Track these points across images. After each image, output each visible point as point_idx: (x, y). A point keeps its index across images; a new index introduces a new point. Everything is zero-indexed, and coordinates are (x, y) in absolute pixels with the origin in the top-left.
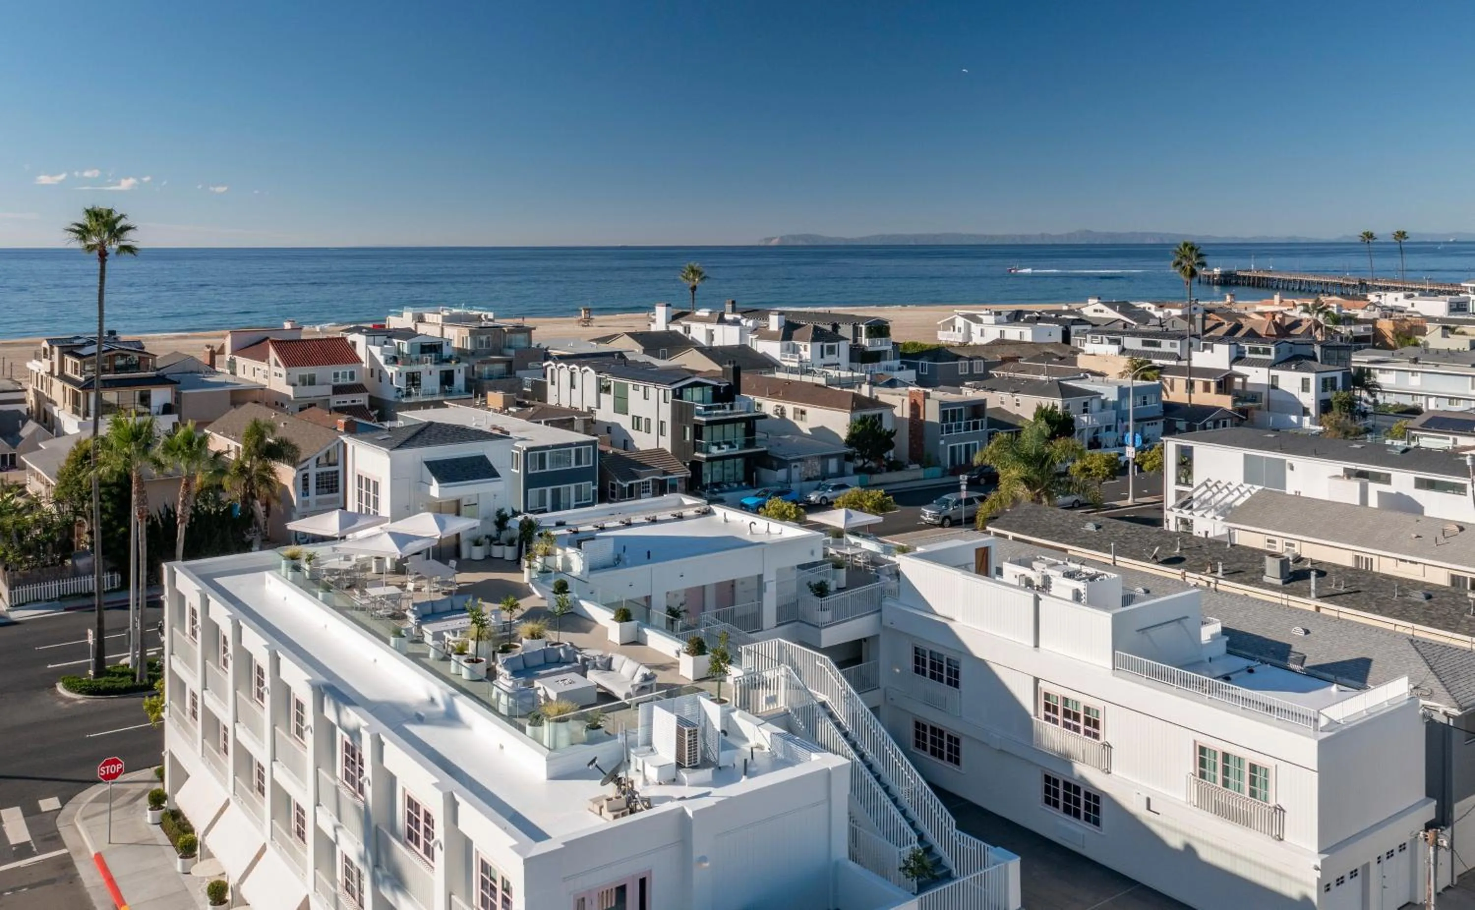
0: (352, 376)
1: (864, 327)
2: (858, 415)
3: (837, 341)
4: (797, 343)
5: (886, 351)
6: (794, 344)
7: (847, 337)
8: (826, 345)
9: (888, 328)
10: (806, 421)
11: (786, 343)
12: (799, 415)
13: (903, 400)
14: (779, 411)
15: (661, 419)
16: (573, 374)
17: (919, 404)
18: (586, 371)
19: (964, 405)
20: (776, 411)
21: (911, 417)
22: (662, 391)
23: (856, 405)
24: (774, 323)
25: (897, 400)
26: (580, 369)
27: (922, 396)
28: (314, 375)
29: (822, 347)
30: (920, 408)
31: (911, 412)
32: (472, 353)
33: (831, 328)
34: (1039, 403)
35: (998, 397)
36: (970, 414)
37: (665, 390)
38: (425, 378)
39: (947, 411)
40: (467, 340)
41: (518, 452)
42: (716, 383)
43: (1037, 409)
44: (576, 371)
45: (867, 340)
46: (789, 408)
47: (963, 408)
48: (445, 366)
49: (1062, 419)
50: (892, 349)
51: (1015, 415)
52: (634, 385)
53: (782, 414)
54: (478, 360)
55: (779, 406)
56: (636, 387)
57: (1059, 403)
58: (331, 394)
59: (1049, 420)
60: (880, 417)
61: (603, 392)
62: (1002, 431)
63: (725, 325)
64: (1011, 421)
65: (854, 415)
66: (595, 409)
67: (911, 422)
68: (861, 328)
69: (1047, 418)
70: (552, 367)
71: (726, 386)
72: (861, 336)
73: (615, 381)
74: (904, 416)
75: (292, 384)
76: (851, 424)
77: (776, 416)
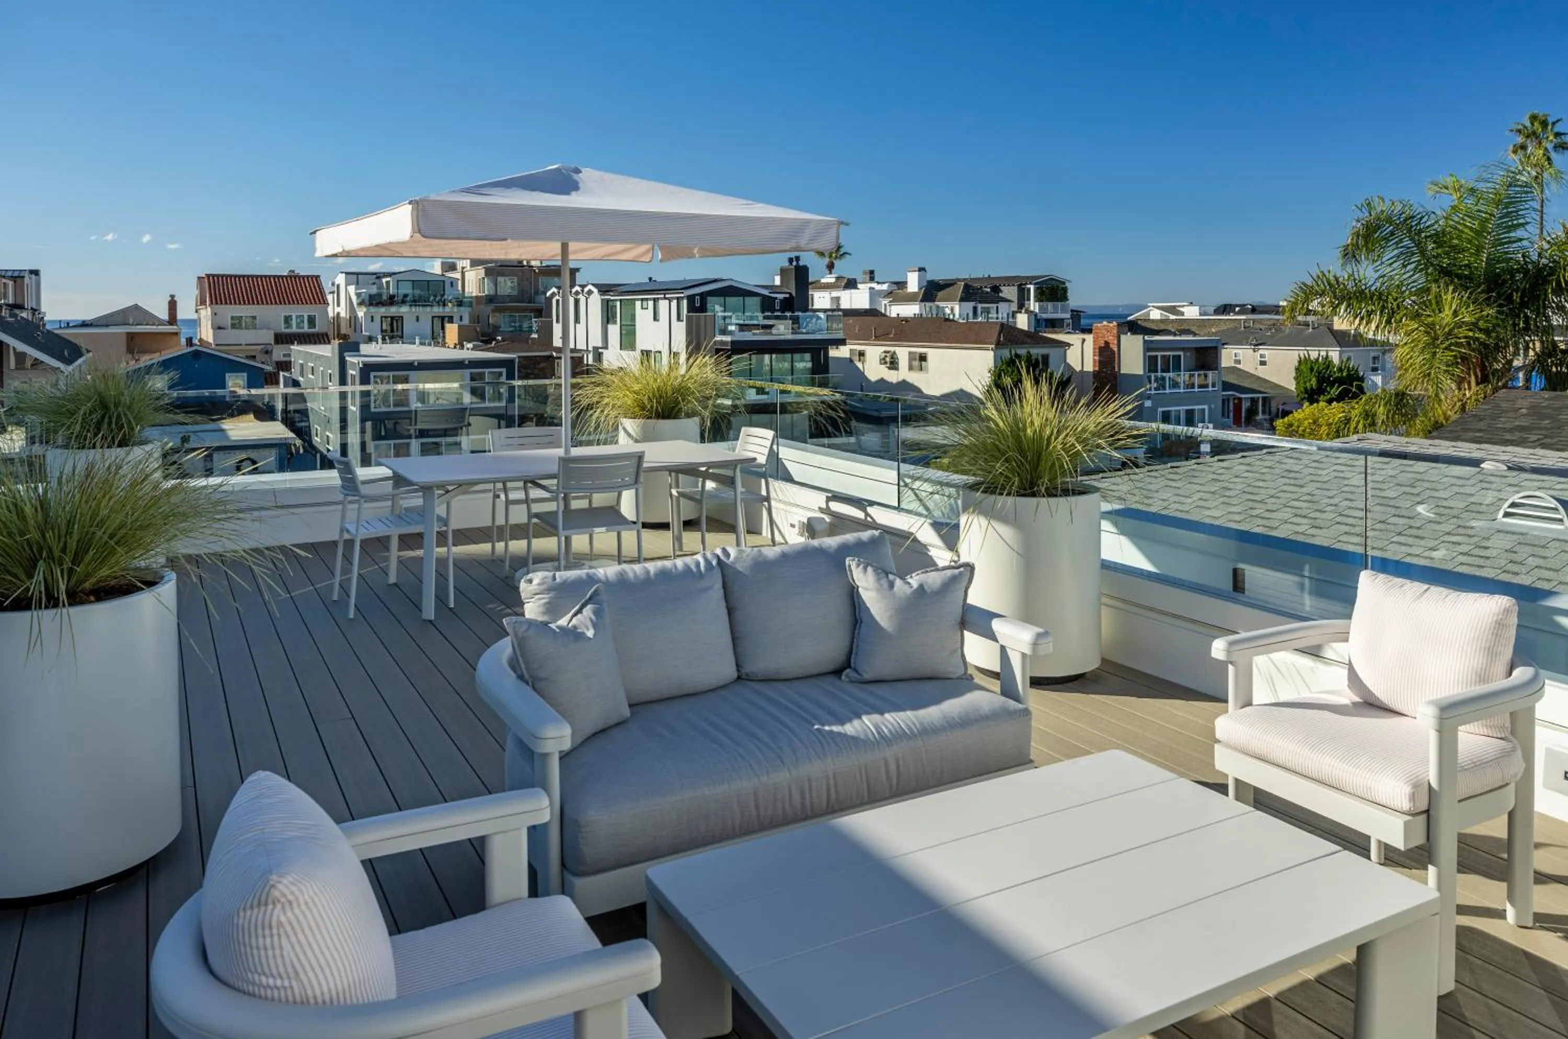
0: (312, 321)
1: (1032, 287)
2: (1006, 353)
3: (997, 302)
4: (942, 304)
5: (1063, 320)
6: (938, 307)
7: (1009, 298)
8: (980, 306)
9: (1065, 290)
10: (927, 371)
11: (928, 304)
12: (916, 363)
13: (1084, 340)
14: (888, 359)
15: (674, 350)
16: (577, 302)
17: (1111, 346)
18: (590, 292)
19: (1183, 349)
20: (884, 359)
21: (1097, 369)
22: (675, 301)
23: (1005, 339)
24: (913, 284)
25: (1074, 339)
26: (583, 291)
27: (1115, 331)
28: (254, 318)
29: (975, 309)
30: (1113, 352)
31: (1097, 358)
32: (490, 299)
33: (989, 290)
34: (1302, 356)
35: (1230, 353)
36: (1193, 363)
37: (678, 299)
38: (409, 326)
39: (1157, 356)
40: (484, 283)
41: (354, 373)
42: (766, 292)
43: (1300, 362)
44: (580, 296)
45: (1037, 304)
46: (903, 353)
47: (1181, 353)
48: (438, 310)
49: (1344, 374)
50: (1072, 318)
51: (1259, 378)
52: (642, 300)
53: (892, 363)
54: (492, 307)
55: (888, 352)
56: (645, 303)
57: (1335, 355)
58: (273, 342)
59: (1324, 376)
60: (1046, 358)
61: (611, 321)
62: (1243, 396)
63: (853, 291)
64: (1254, 386)
65: (1000, 352)
66: (600, 350)
67: (1096, 375)
68: (1029, 290)
69: (1319, 373)
70: (557, 297)
71: (785, 298)
72: (1029, 299)
73: (621, 300)
74: (1085, 369)
75: (218, 328)
76: (996, 367)
77: (883, 366)
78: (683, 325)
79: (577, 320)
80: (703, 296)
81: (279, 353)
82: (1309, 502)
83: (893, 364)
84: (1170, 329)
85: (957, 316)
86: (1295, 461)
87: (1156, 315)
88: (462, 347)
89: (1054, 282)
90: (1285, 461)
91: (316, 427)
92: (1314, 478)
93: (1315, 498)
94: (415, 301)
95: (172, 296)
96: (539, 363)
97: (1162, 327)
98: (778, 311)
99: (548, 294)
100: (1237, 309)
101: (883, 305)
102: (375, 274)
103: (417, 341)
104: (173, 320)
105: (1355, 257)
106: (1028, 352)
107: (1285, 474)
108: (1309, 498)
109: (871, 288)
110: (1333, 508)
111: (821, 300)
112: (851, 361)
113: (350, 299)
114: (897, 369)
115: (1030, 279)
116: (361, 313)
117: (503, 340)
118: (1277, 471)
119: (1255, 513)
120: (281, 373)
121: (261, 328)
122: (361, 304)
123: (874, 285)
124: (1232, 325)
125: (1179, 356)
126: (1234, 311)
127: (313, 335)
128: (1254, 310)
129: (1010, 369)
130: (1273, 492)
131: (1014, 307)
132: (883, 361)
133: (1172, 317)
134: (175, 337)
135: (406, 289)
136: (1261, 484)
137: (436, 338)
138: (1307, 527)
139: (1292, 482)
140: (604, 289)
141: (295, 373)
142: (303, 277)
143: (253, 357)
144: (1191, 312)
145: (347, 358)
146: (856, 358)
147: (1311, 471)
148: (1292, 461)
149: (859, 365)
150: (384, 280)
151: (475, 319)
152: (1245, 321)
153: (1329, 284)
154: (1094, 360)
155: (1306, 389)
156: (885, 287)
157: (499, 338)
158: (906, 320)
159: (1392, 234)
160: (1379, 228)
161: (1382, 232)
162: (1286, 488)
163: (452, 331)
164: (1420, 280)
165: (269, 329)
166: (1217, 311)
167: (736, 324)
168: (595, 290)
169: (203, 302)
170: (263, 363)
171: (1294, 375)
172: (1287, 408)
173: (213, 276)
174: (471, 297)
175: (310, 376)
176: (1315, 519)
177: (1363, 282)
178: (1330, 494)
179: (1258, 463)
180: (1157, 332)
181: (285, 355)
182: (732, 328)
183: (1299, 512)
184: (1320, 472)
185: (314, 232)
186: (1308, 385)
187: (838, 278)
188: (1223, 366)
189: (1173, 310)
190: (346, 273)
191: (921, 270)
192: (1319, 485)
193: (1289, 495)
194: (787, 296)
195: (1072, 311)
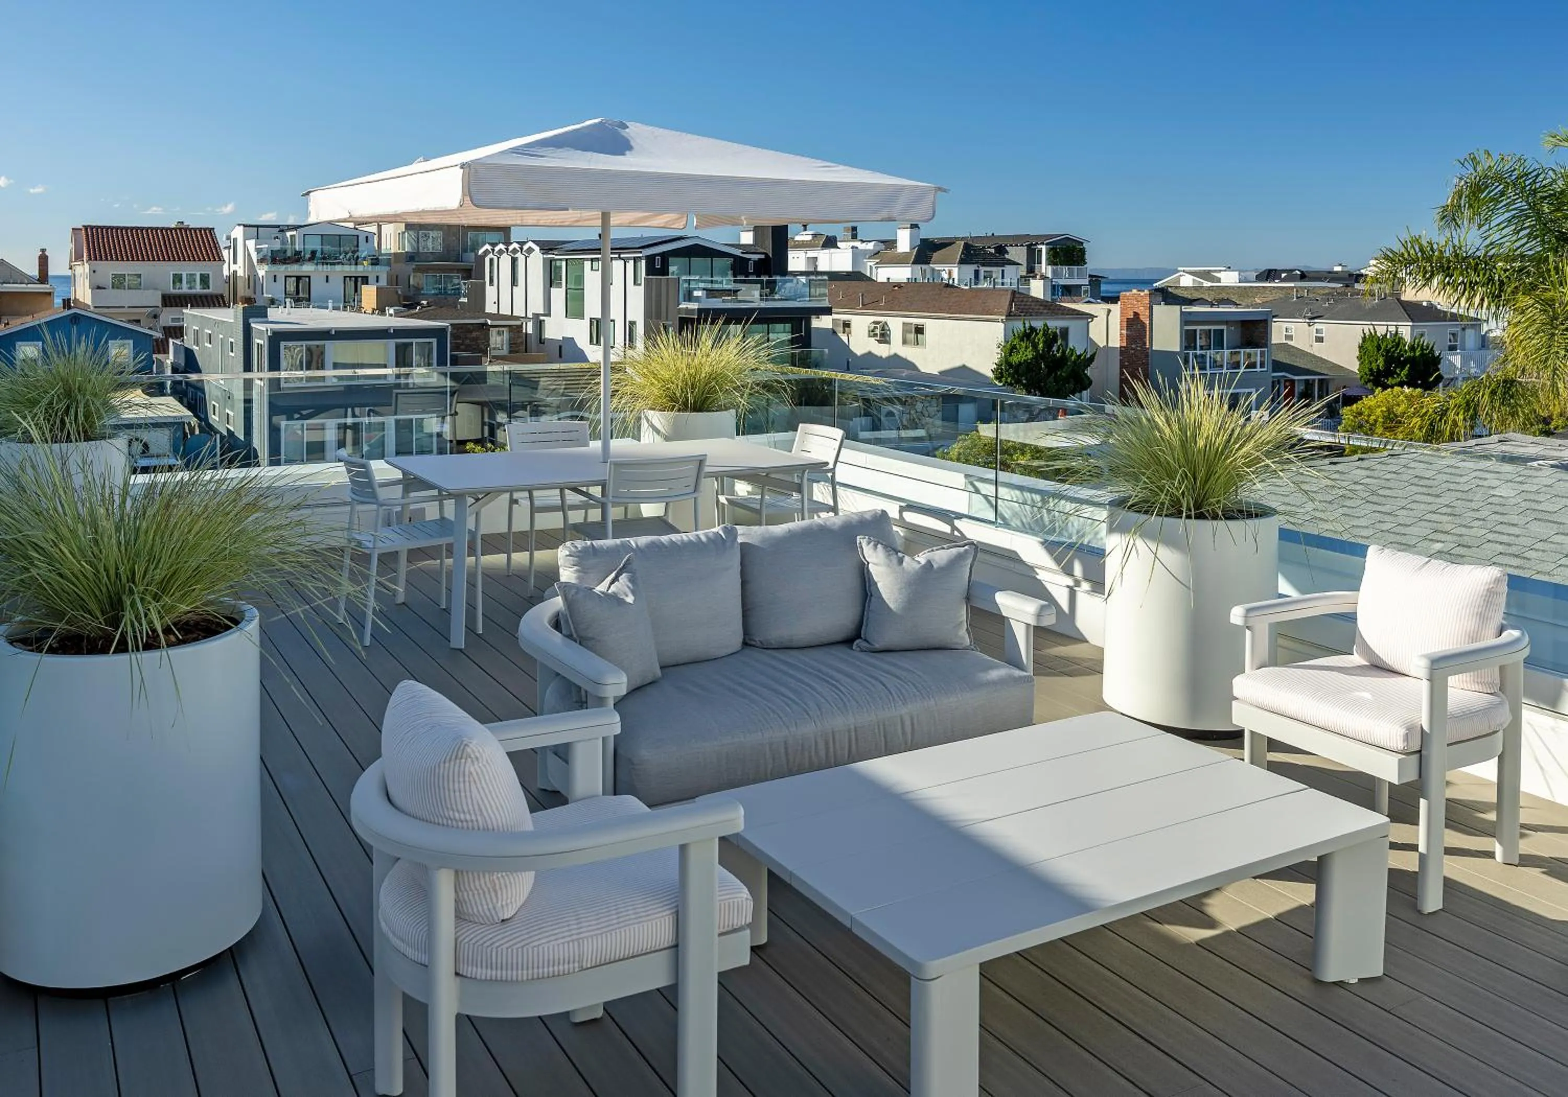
0: (205, 280)
1: (1044, 248)
2: (1019, 326)
3: (1003, 265)
4: (938, 267)
5: (1080, 286)
6: (933, 270)
7: (1020, 262)
8: (982, 270)
9: (1083, 252)
10: (924, 345)
11: (922, 266)
12: (911, 336)
13: (1109, 311)
14: (878, 331)
15: (630, 318)
16: (514, 261)
17: (1141, 317)
18: (530, 250)
19: (1226, 323)
20: (873, 331)
21: (1125, 344)
22: (632, 262)
23: (1017, 309)
24: (904, 242)
25: (1098, 309)
26: (521, 249)
27: (1147, 301)
28: (139, 276)
29: (977, 273)
30: (1143, 324)
31: (1124, 332)
32: (411, 257)
33: (993, 251)
34: (1367, 332)
35: (1281, 327)
36: (1237, 339)
37: (635, 259)
38: (317, 286)
39: (1195, 331)
40: (403, 238)
41: (261, 342)
42: (738, 252)
43: (1364, 339)
44: (518, 255)
45: (1050, 267)
46: (896, 324)
47: (1224, 327)
48: (350, 269)
49: (1418, 354)
50: (1090, 284)
51: (1314, 356)
52: (592, 260)
53: (882, 335)
54: (413, 265)
55: (878, 323)
56: (595, 264)
57: (1406, 331)
58: (160, 305)
59: (1392, 356)
60: (1065, 333)
61: (554, 285)
62: (1296, 378)
63: (832, 250)
64: (1309, 366)
65: (1010, 324)
66: (542, 318)
67: (1123, 351)
68: (1040, 251)
69: (1388, 351)
70: (491, 256)
71: (760, 259)
72: (1040, 262)
73: (567, 260)
74: (1110, 345)
75: (97, 288)
76: (1006, 342)
77: (873, 339)
78: (641, 289)
79: (514, 282)
80: (665, 256)
81: (168, 317)
82: (1450, 515)
83: (884, 336)
84: (1206, 298)
85: (956, 282)
86: (1426, 466)
87: (1187, 281)
88: (382, 311)
89: (1069, 243)
90: (1413, 465)
91: (211, 403)
92: (1452, 486)
93: (1457, 511)
94: (324, 258)
95: (43, 251)
96: (471, 332)
97: (1196, 295)
98: (752, 274)
99: (481, 252)
100: (1283, 275)
101: (867, 268)
102: (279, 226)
103: (330, 305)
104: (43, 277)
105: (1455, 220)
106: (1046, 325)
107: (1416, 481)
108: (1449, 510)
109: (853, 247)
110: (1481, 523)
111: (796, 261)
112: (834, 332)
113: (249, 255)
114: (888, 342)
115: (1042, 238)
116: (262, 271)
117: (429, 305)
118: (1405, 477)
119: (1385, 527)
120: (171, 341)
121: (146, 288)
122: (261, 261)
123: (857, 244)
124: (1280, 295)
125: (1222, 331)
126: (1279, 278)
127: (206, 296)
128: (1303, 277)
129: (1024, 345)
130: (1403, 503)
131: (1023, 271)
132: (872, 333)
133: (1207, 284)
134: (48, 298)
135: (315, 244)
136: (1387, 492)
137: (351, 302)
138: (1453, 545)
139: (1424, 490)
140: (547, 247)
141: (188, 341)
142: (195, 230)
143: (138, 321)
144: (1229, 279)
145: (253, 325)
146: (839, 330)
147: (1445, 477)
148: (1422, 465)
149: (844, 338)
150: (288, 234)
151: (394, 280)
152: (1298, 289)
153: (1421, 250)
154: (1121, 334)
155: (1371, 370)
156: (870, 246)
157: (425, 302)
158: (899, 285)
159: (1502, 193)
160: (1487, 187)
161: (1489, 192)
162: (1417, 497)
163: (369, 294)
164: (1533, 248)
165: (156, 289)
166: (1259, 278)
167: (704, 289)
168: (537, 248)
169: (79, 257)
170: (150, 328)
171: (1357, 353)
172: (1351, 392)
173: (92, 228)
174: (390, 255)
175: (207, 345)
176: (1461, 535)
177: (1464, 249)
178: (1473, 505)
179: (1378, 467)
180: (1191, 302)
181: (173, 320)
182: (697, 293)
183: (1439, 527)
184: (1458, 479)
185: (308, 193)
186: (1374, 366)
187: (815, 235)
188: (1273, 342)
189: (1207, 275)
190: (245, 226)
191: (914, 226)
192: (1459, 495)
193: (1423, 506)
194: (763, 256)
195: (1090, 276)
